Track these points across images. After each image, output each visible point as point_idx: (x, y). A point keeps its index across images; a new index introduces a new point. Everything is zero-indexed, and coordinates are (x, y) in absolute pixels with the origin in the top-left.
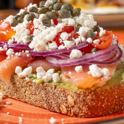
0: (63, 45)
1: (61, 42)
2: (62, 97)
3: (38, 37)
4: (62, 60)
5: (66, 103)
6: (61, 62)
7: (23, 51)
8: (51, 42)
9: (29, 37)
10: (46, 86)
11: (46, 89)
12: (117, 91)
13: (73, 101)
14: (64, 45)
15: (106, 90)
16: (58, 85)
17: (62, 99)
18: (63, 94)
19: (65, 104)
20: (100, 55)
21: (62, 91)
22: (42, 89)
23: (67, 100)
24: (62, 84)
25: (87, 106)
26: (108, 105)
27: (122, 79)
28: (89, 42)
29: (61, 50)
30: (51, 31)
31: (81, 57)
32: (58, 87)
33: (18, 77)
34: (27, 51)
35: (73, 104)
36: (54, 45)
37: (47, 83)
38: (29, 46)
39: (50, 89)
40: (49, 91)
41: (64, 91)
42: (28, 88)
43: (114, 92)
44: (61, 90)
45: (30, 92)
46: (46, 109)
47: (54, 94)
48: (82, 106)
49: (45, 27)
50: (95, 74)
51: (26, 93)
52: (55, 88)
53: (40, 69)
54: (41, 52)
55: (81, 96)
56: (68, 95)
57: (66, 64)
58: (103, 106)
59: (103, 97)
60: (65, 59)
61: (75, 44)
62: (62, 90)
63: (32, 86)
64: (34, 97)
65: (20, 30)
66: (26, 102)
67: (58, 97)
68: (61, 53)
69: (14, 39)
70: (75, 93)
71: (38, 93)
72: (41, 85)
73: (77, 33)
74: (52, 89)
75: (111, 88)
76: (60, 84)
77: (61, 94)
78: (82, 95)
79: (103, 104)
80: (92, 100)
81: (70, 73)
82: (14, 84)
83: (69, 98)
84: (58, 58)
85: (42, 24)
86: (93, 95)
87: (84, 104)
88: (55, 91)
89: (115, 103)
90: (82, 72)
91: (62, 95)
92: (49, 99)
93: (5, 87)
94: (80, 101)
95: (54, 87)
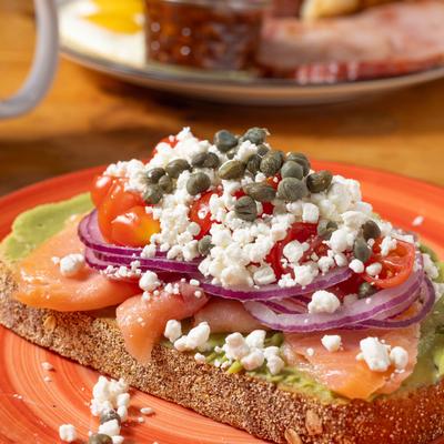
0: (289, 275)
1: (284, 266)
2: (291, 411)
3: (228, 254)
4: (288, 315)
5: (301, 426)
6: (286, 321)
7: (183, 280)
8: (258, 265)
9: (200, 246)
10: (251, 382)
11: (250, 388)
12: (425, 401)
13: (320, 425)
14: (293, 277)
15: (401, 401)
16: (281, 381)
17: (292, 417)
18: (296, 406)
19: (298, 428)
20: (384, 306)
21: (293, 400)
22: (238, 386)
23: (304, 420)
24: (290, 378)
25: (353, 438)
26: (402, 432)
27: (437, 368)
28: (356, 271)
29: (287, 290)
30: (259, 236)
31: (337, 312)
32: (281, 387)
33: (173, 348)
34: (195, 282)
35: (319, 431)
36: (268, 274)
37: (252, 374)
38: (200, 268)
39: (260, 390)
40: (258, 392)
41: (299, 399)
42: (200, 379)
43: (419, 403)
44: (290, 397)
45: (204, 388)
46: (244, 430)
47: (271, 401)
48: (342, 438)
49: (240, 221)
50: (376, 364)
51: (193, 389)
52: (274, 388)
53: (235, 340)
54: (234, 290)
55: (341, 416)
56: (307, 409)
57: (299, 328)
58: (392, 436)
59: (392, 418)
60: (296, 313)
61: (320, 272)
62: (294, 396)
63: (210, 375)
64: (214, 400)
65: (173, 223)
66: (190, 409)
67: (280, 411)
68: (286, 296)
69: (156, 244)
70: (327, 406)
71: (227, 393)
72: (237, 376)
73: (324, 242)
74: (265, 389)
75: (411, 396)
76: (285, 378)
77: (289, 405)
78: (342, 412)
79: (391, 433)
80: (367, 424)
81: (310, 351)
82: (161, 363)
83: (310, 415)
84: (278, 309)
85: (232, 213)
86: (369, 413)
87: (347, 434)
88: (274, 395)
89: (419, 427)
90: (339, 351)
91: (292, 407)
92: (257, 412)
93: (133, 367)
94: (337, 425)
95: (271, 385)
